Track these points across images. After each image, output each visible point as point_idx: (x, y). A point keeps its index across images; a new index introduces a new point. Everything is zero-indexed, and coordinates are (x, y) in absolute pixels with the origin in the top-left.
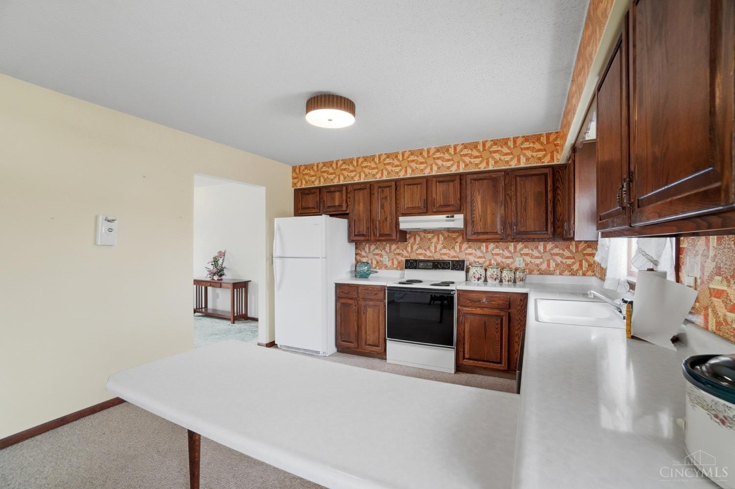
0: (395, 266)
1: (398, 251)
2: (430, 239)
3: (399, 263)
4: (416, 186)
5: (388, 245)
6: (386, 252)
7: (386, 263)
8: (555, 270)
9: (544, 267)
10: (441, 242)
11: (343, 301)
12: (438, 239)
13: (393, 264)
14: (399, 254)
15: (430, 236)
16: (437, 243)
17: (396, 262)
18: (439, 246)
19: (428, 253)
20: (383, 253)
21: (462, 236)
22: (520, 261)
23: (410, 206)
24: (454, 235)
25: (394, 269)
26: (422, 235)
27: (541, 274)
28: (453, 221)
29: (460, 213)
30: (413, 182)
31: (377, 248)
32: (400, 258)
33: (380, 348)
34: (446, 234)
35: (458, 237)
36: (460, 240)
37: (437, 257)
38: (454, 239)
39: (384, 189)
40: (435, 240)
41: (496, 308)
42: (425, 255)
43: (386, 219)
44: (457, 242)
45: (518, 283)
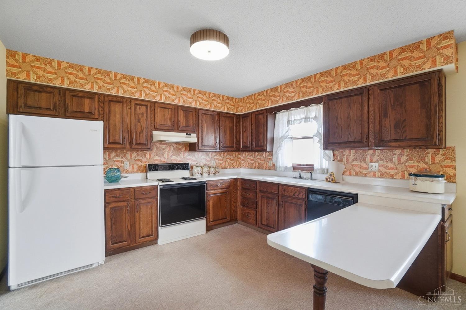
0: (135, 170)
1: (138, 158)
2: (164, 149)
3: (139, 167)
4: (167, 110)
5: (129, 153)
6: (127, 159)
7: (126, 168)
8: (227, 166)
9: (223, 165)
10: (171, 151)
11: (112, 205)
12: (170, 149)
13: (134, 169)
14: (139, 160)
15: (164, 146)
16: (168, 152)
17: (136, 167)
18: (170, 154)
19: (163, 159)
20: (124, 159)
21: (184, 147)
22: (214, 162)
23: (163, 123)
24: (181, 147)
25: (134, 172)
26: (158, 145)
27: (223, 168)
28: (190, 137)
29: (194, 133)
30: (164, 106)
31: (117, 155)
32: (140, 164)
33: (153, 236)
34: (175, 146)
35: (182, 148)
36: (184, 149)
37: (169, 162)
38: (180, 149)
39: (141, 106)
40: (167, 150)
41: (224, 189)
42: (160, 161)
43: (142, 131)
44: (181, 151)
45: (216, 174)
